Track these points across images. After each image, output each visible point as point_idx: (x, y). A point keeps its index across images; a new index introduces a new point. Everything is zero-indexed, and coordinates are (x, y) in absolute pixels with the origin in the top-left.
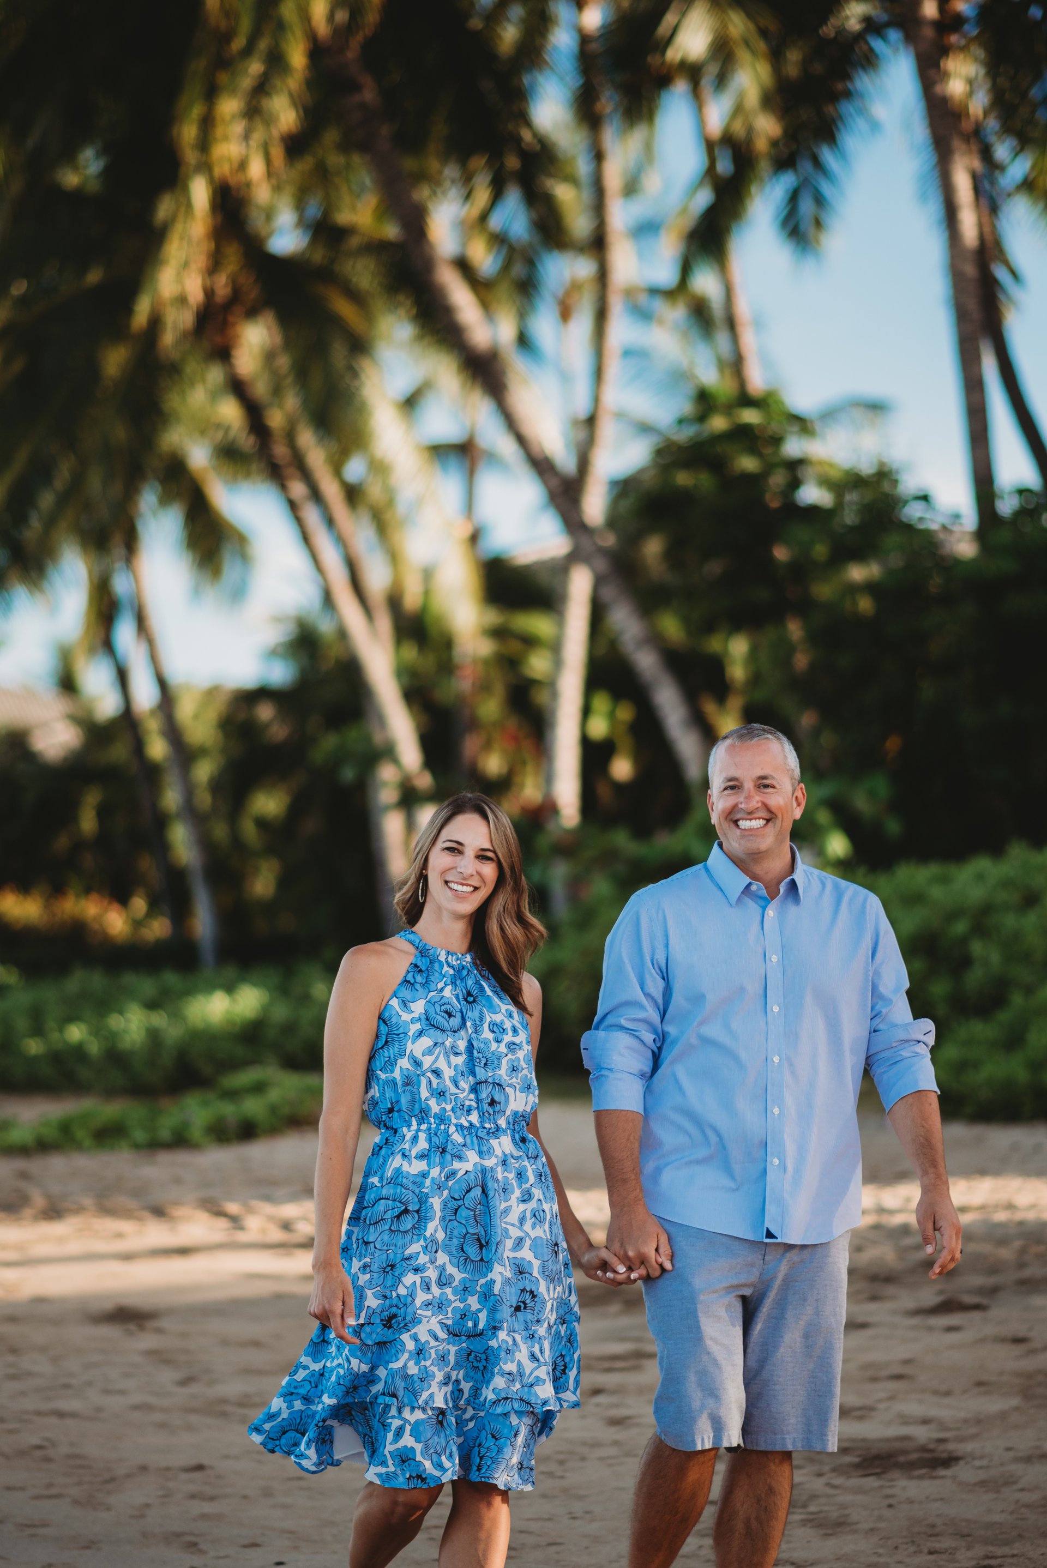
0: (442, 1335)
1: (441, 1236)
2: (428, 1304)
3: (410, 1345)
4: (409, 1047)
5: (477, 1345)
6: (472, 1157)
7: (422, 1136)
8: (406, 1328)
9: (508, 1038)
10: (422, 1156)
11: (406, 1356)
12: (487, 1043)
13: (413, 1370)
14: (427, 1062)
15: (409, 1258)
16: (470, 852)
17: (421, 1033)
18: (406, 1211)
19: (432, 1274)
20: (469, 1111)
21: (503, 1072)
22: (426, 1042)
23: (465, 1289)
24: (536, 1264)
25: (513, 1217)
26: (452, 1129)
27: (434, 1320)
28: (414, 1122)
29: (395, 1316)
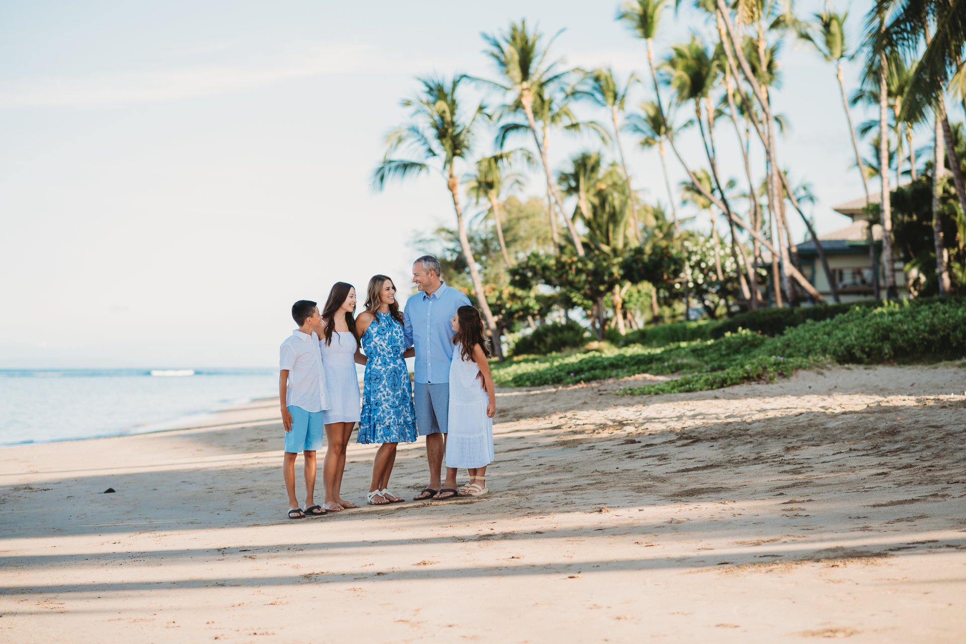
5: (397, 409)
9: (399, 335)
10: (380, 365)
12: (394, 336)
14: (379, 343)
17: (376, 336)
19: (386, 394)
21: (399, 343)
24: (407, 389)
25: (403, 378)
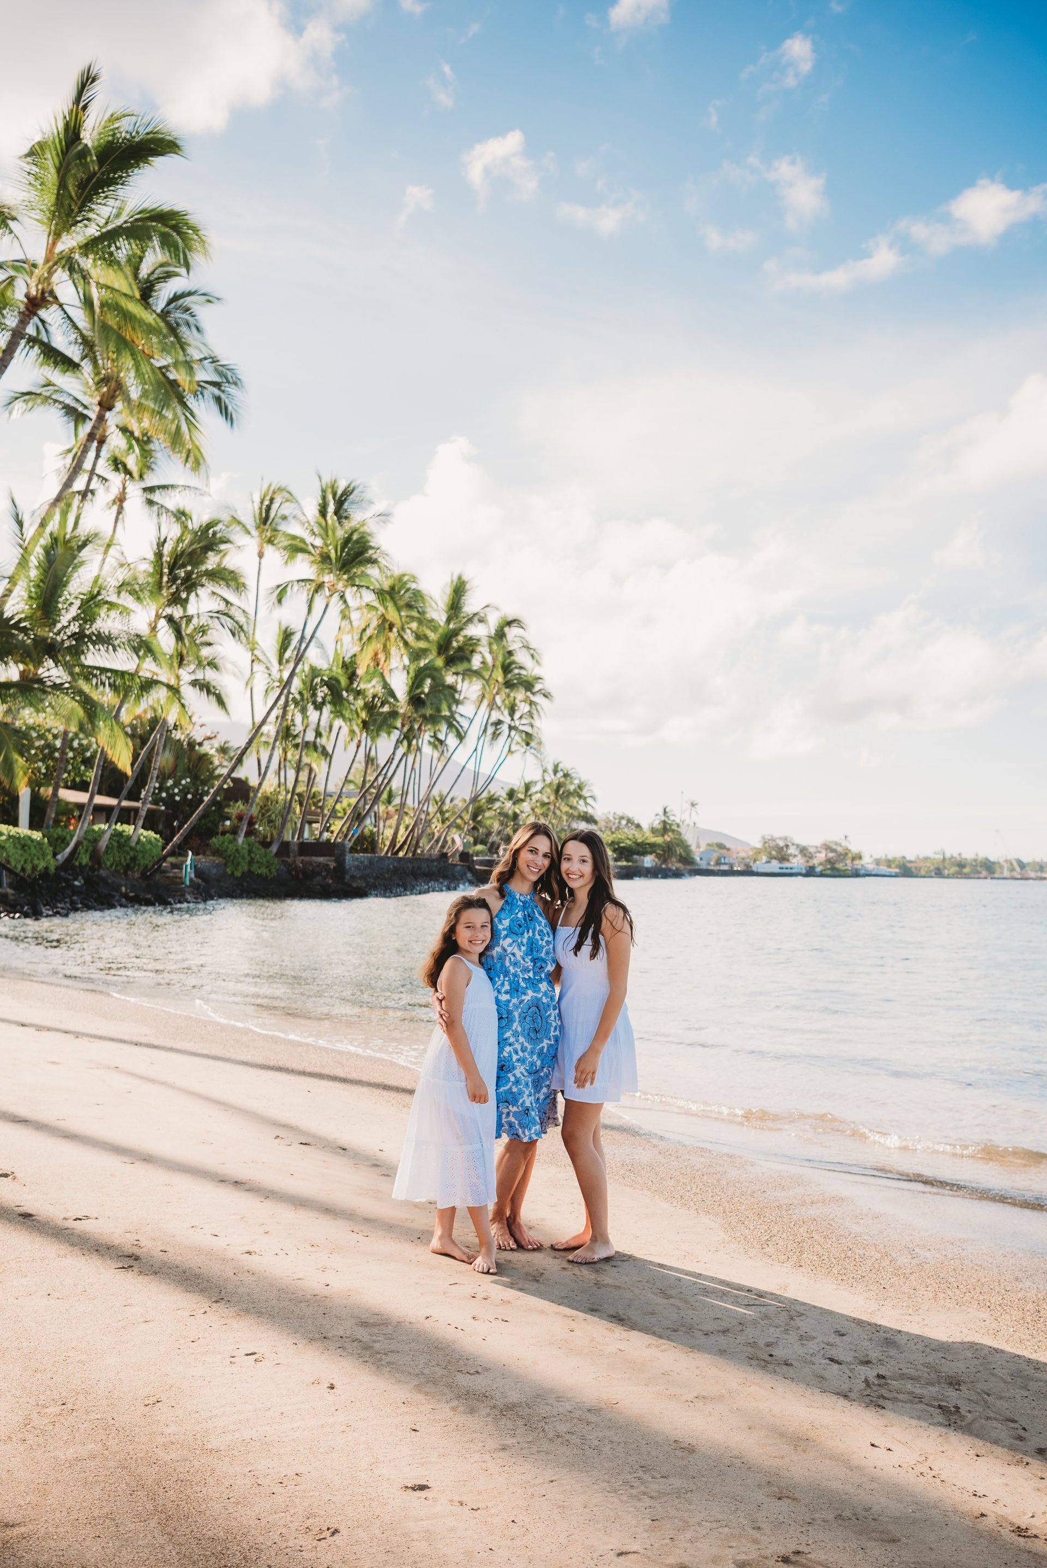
0: (526, 1074)
1: (519, 1029)
2: (518, 1060)
3: (513, 1079)
4: (501, 942)
6: (530, 993)
7: (506, 983)
8: (510, 1071)
11: (511, 1083)
13: (515, 1090)
15: (506, 1039)
18: (501, 1018)
22: (509, 940)
23: (532, 1052)
26: (521, 980)
27: (522, 1067)
28: (502, 976)
29: (504, 1066)
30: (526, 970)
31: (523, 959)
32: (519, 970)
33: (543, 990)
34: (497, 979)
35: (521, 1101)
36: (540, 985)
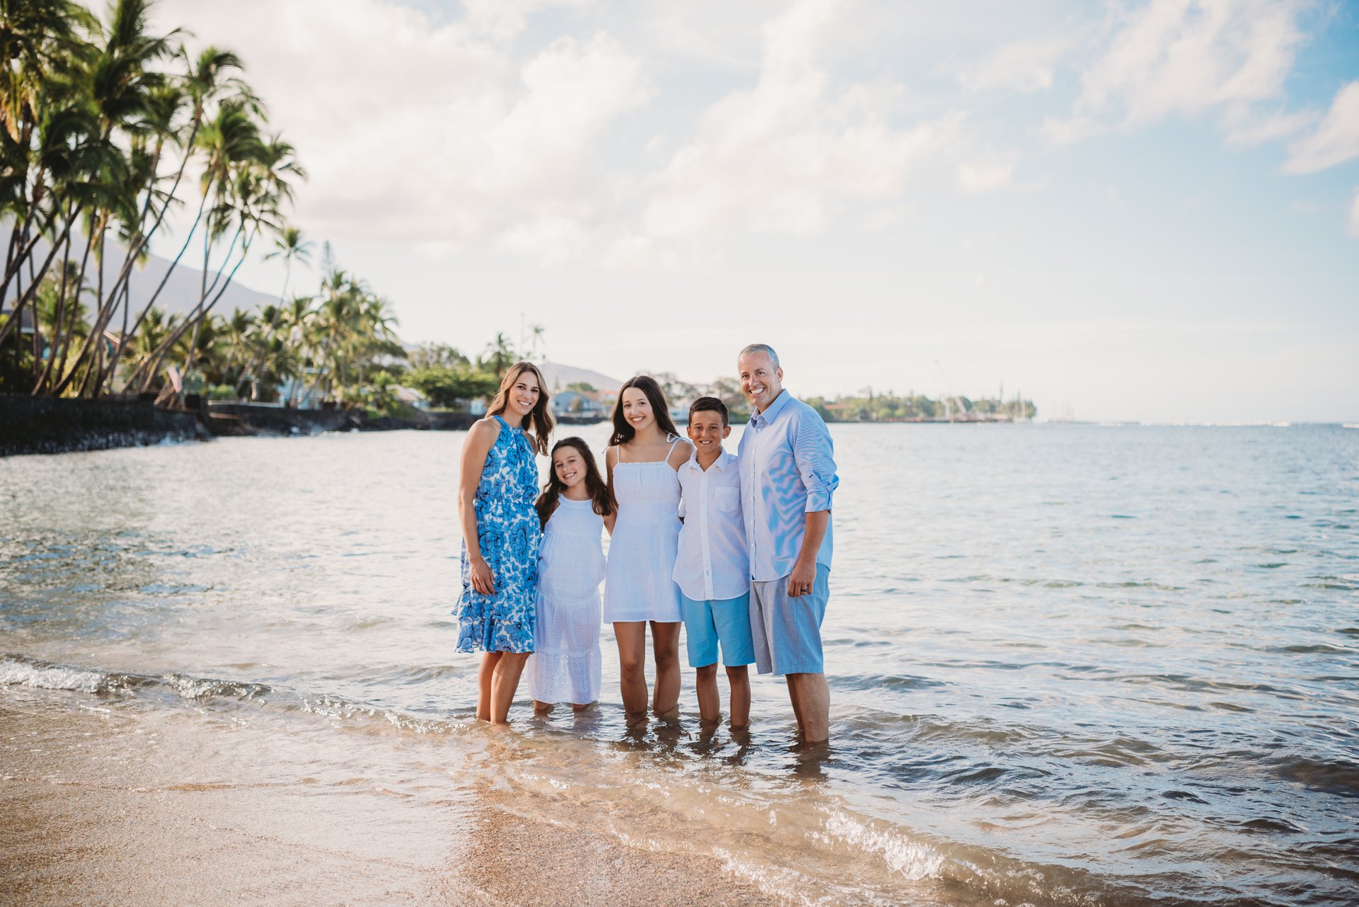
0: (517, 591)
1: (510, 550)
2: (510, 578)
3: (506, 595)
4: (500, 470)
6: (519, 517)
7: (500, 508)
13: (506, 605)
16: (529, 389)
18: (498, 538)
20: (519, 497)
22: (506, 469)
26: (512, 505)
27: (514, 585)
30: (518, 496)
31: (516, 487)
32: (510, 496)
33: (531, 515)
34: (491, 503)
35: (509, 616)
36: (529, 510)
